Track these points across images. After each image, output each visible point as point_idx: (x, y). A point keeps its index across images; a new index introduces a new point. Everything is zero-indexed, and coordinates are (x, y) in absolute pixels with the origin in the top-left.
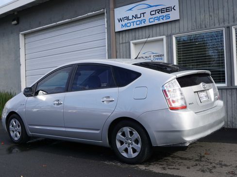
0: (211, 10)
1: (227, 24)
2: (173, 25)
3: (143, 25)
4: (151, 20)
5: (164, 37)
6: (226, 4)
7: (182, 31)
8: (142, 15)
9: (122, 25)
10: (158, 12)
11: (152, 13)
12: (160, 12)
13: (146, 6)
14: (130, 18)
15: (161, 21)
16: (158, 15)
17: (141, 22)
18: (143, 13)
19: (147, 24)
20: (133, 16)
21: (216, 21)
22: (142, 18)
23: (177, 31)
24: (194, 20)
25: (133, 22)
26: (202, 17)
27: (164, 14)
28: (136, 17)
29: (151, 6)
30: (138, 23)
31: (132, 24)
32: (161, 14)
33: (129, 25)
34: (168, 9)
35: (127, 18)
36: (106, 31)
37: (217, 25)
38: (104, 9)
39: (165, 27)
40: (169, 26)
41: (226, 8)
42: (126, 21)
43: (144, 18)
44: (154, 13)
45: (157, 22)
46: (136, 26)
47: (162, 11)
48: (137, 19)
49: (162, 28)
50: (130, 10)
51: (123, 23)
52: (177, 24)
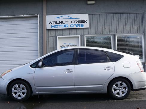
0: (106, 25)
1: (113, 33)
2: (85, 30)
3: (66, 28)
4: (72, 26)
5: (79, 36)
6: (113, 24)
7: (90, 33)
8: (66, 22)
9: (52, 26)
10: (76, 22)
11: (72, 22)
12: (78, 22)
13: (68, 18)
14: (58, 22)
15: (78, 27)
16: (76, 23)
17: (65, 26)
18: (67, 21)
19: (69, 27)
20: (60, 22)
21: (108, 31)
22: (66, 24)
23: (87, 34)
24: (96, 29)
25: (60, 25)
26: (101, 28)
27: (80, 24)
28: (62, 22)
29: (72, 18)
30: (63, 26)
31: (59, 26)
32: (78, 24)
33: (56, 26)
34: (82, 21)
35: (56, 23)
36: (39, 28)
37: (109, 33)
38: (38, 14)
39: (80, 30)
40: (82, 30)
41: (113, 26)
42: (55, 24)
43: (67, 24)
44: (74, 22)
45: (75, 27)
46: (61, 28)
47: (79, 22)
48: (62, 24)
49: (78, 31)
50: (58, 18)
51: (53, 25)
52: (87, 30)
